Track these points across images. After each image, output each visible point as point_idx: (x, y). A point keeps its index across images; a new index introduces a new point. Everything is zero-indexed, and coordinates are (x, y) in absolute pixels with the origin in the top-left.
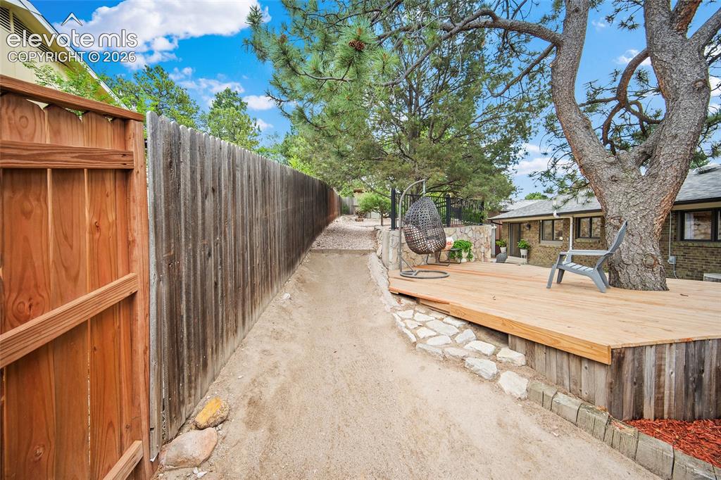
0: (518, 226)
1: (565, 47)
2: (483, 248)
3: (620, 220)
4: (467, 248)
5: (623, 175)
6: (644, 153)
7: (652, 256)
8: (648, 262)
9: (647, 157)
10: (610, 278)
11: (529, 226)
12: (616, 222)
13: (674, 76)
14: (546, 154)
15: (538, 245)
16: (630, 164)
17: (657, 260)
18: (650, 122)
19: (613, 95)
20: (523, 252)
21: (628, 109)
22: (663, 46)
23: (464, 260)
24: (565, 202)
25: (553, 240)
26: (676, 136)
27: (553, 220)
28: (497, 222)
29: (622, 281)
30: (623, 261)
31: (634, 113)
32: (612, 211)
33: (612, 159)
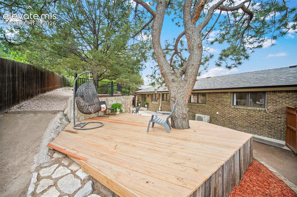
0: (144, 95)
1: (157, 18)
2: (129, 105)
3: (175, 98)
4: (119, 107)
5: (176, 79)
6: (183, 71)
7: (185, 114)
8: (184, 117)
9: (184, 72)
10: (171, 123)
11: (148, 96)
12: (173, 99)
13: (192, 41)
14: (152, 68)
15: (151, 103)
16: (178, 75)
17: (187, 116)
18: (184, 61)
19: (173, 48)
20: (146, 106)
21: (178, 55)
22: (189, 28)
23: (118, 113)
24: (159, 88)
25: (155, 101)
26: (193, 65)
27: (156, 94)
28: (138, 93)
29: (175, 125)
30: (176, 117)
31: (179, 56)
32: (172, 95)
33: (173, 72)
